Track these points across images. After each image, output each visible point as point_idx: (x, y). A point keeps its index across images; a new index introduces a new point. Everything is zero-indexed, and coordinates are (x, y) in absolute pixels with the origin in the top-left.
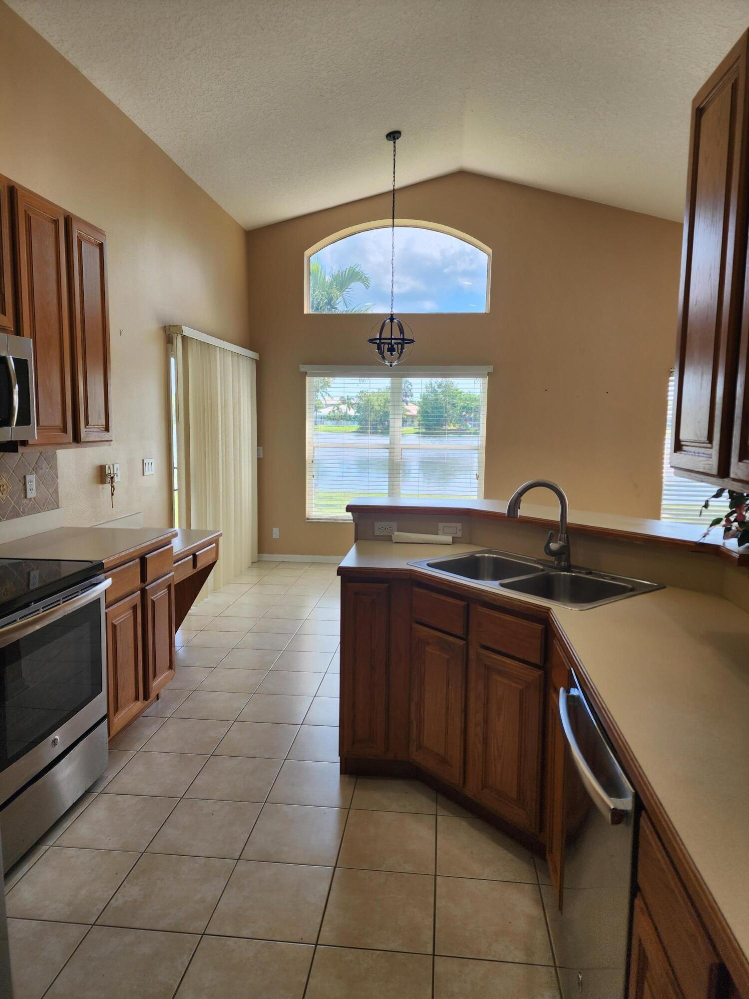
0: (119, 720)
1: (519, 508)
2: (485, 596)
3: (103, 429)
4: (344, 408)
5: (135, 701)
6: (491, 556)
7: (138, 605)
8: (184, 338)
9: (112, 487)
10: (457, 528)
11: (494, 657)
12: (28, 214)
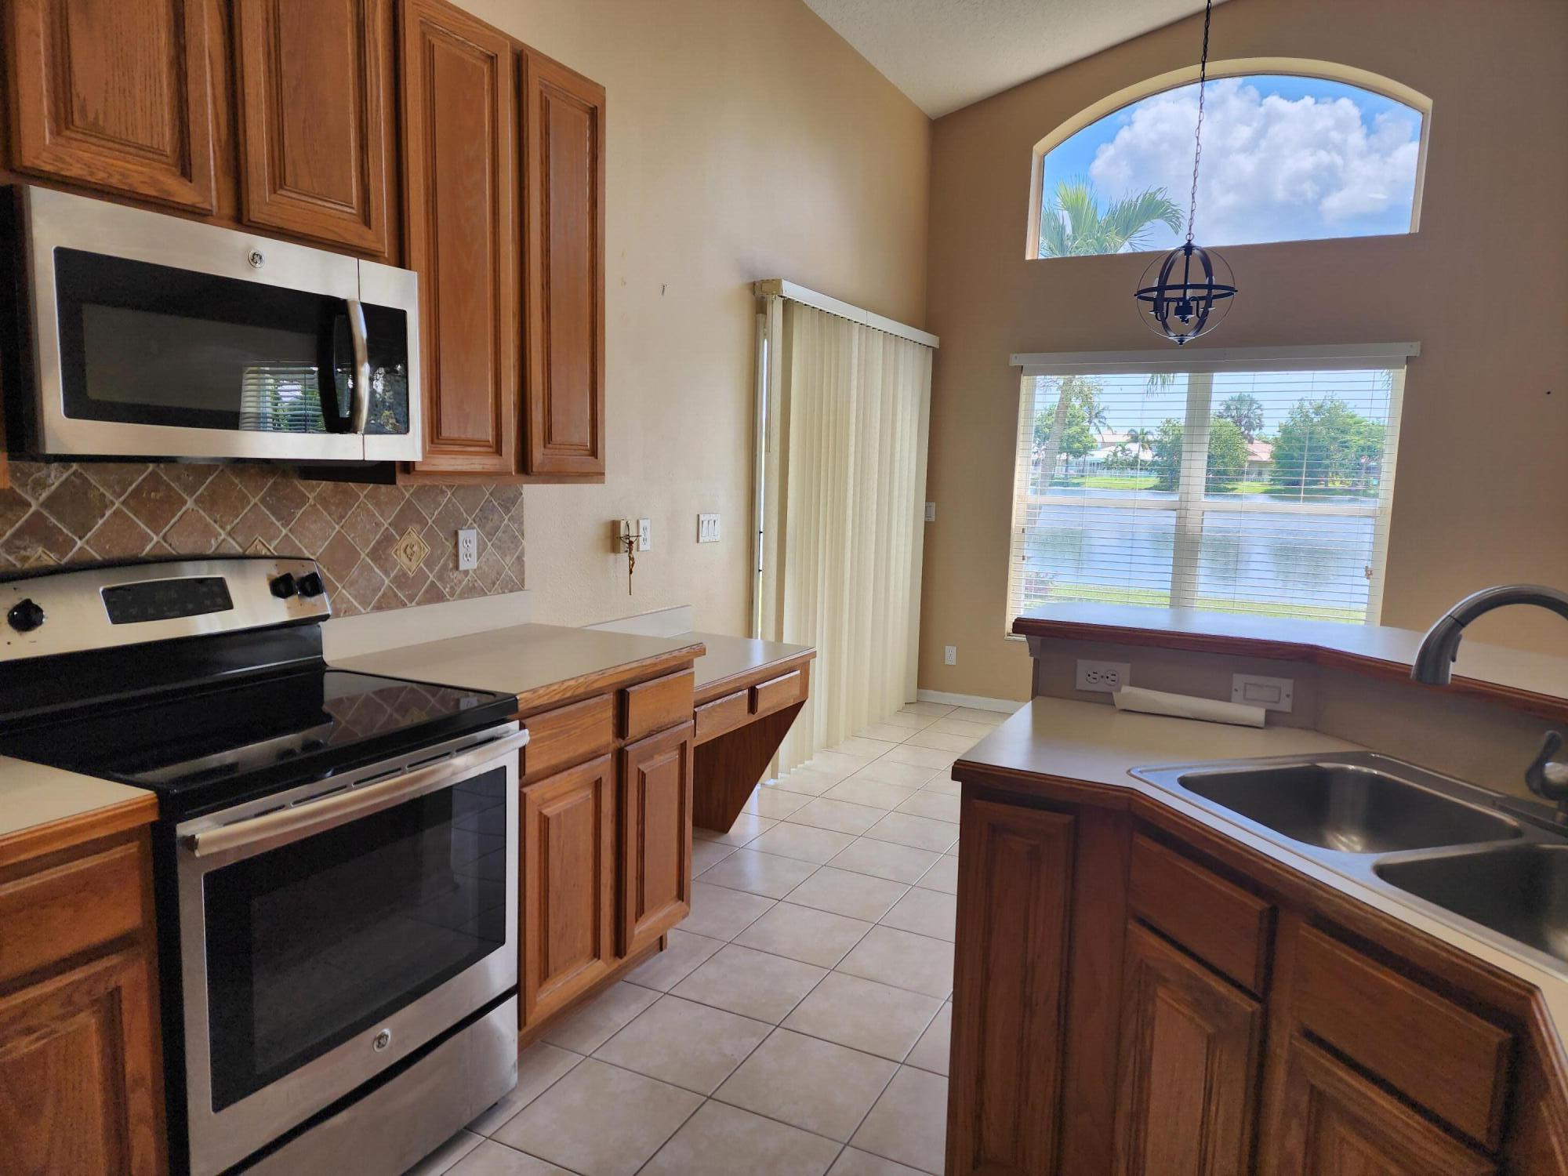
0: (549, 997)
1: (1454, 660)
2: (1321, 898)
3: (587, 453)
4: (1134, 448)
5: (592, 959)
6: (1365, 770)
7: (604, 780)
8: (788, 304)
9: (632, 559)
10: (1282, 690)
11: (1340, 1073)
12: (430, 41)
